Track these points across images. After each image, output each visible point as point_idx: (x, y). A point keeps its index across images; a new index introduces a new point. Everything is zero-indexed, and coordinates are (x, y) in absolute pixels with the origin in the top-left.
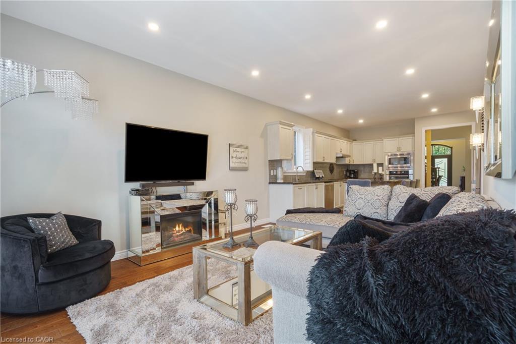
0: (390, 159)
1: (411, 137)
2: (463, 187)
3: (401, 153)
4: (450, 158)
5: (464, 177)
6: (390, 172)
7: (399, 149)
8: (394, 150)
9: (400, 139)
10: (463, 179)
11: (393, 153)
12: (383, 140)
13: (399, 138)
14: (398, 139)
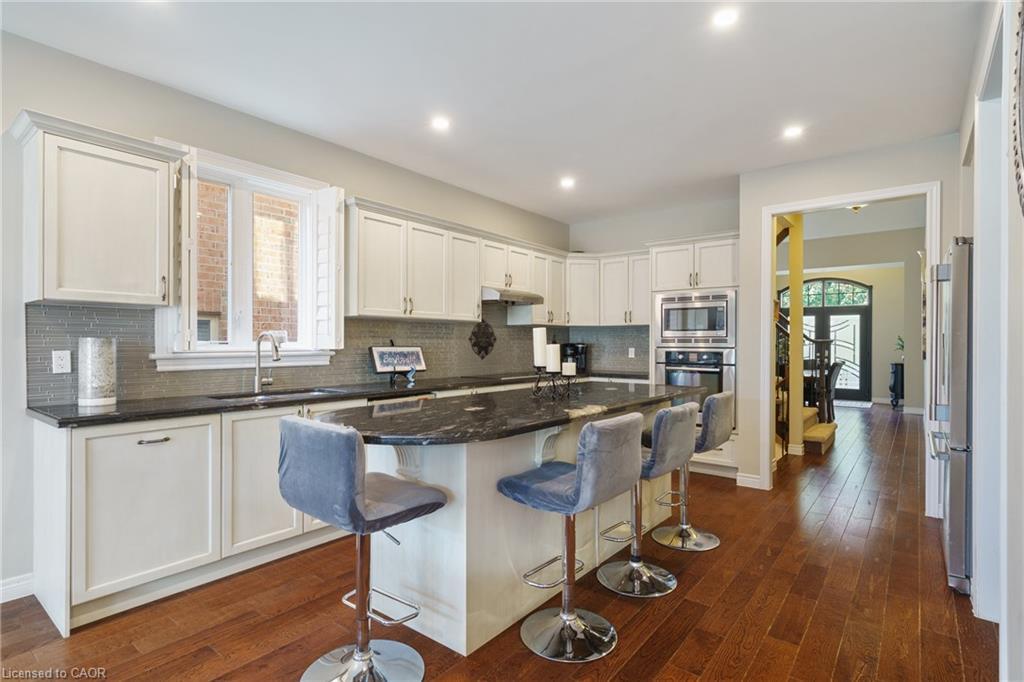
0: (668, 311)
1: (730, 241)
2: (899, 391)
3: (704, 293)
4: (866, 314)
5: (902, 365)
6: (668, 354)
7: (694, 280)
8: (679, 285)
9: (697, 246)
10: (898, 370)
11: (675, 295)
12: (648, 253)
13: (694, 242)
14: (690, 247)
